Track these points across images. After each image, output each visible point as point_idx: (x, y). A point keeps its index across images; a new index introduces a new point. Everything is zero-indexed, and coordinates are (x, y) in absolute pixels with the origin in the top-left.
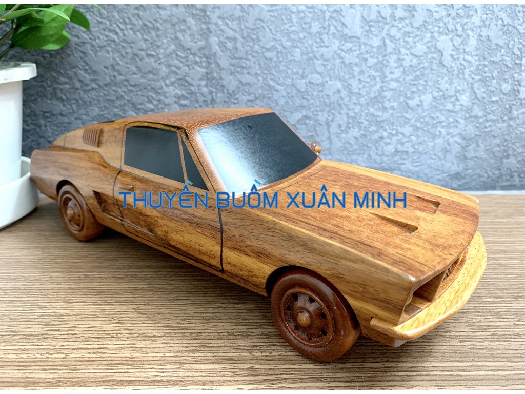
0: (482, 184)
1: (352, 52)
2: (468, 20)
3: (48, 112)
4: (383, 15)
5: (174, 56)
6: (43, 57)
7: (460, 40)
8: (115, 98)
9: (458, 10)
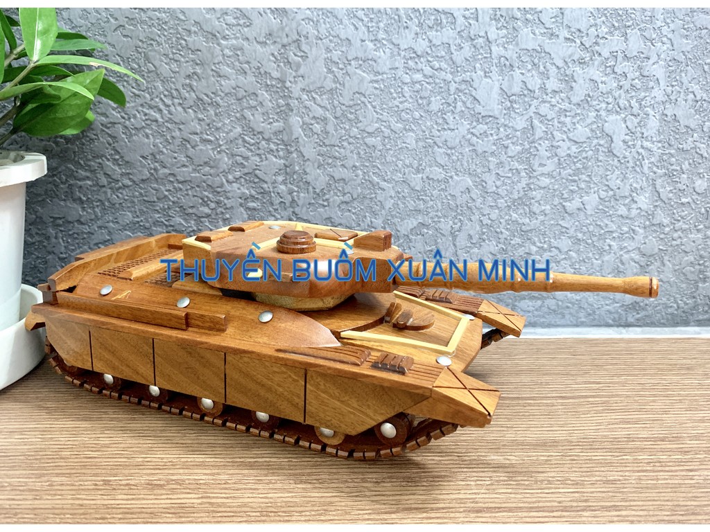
0: (669, 317)
1: (487, 136)
2: (647, 94)
3: (60, 218)
4: (530, 88)
5: (240, 141)
6: (57, 143)
7: (636, 121)
8: (156, 200)
9: (633, 80)
